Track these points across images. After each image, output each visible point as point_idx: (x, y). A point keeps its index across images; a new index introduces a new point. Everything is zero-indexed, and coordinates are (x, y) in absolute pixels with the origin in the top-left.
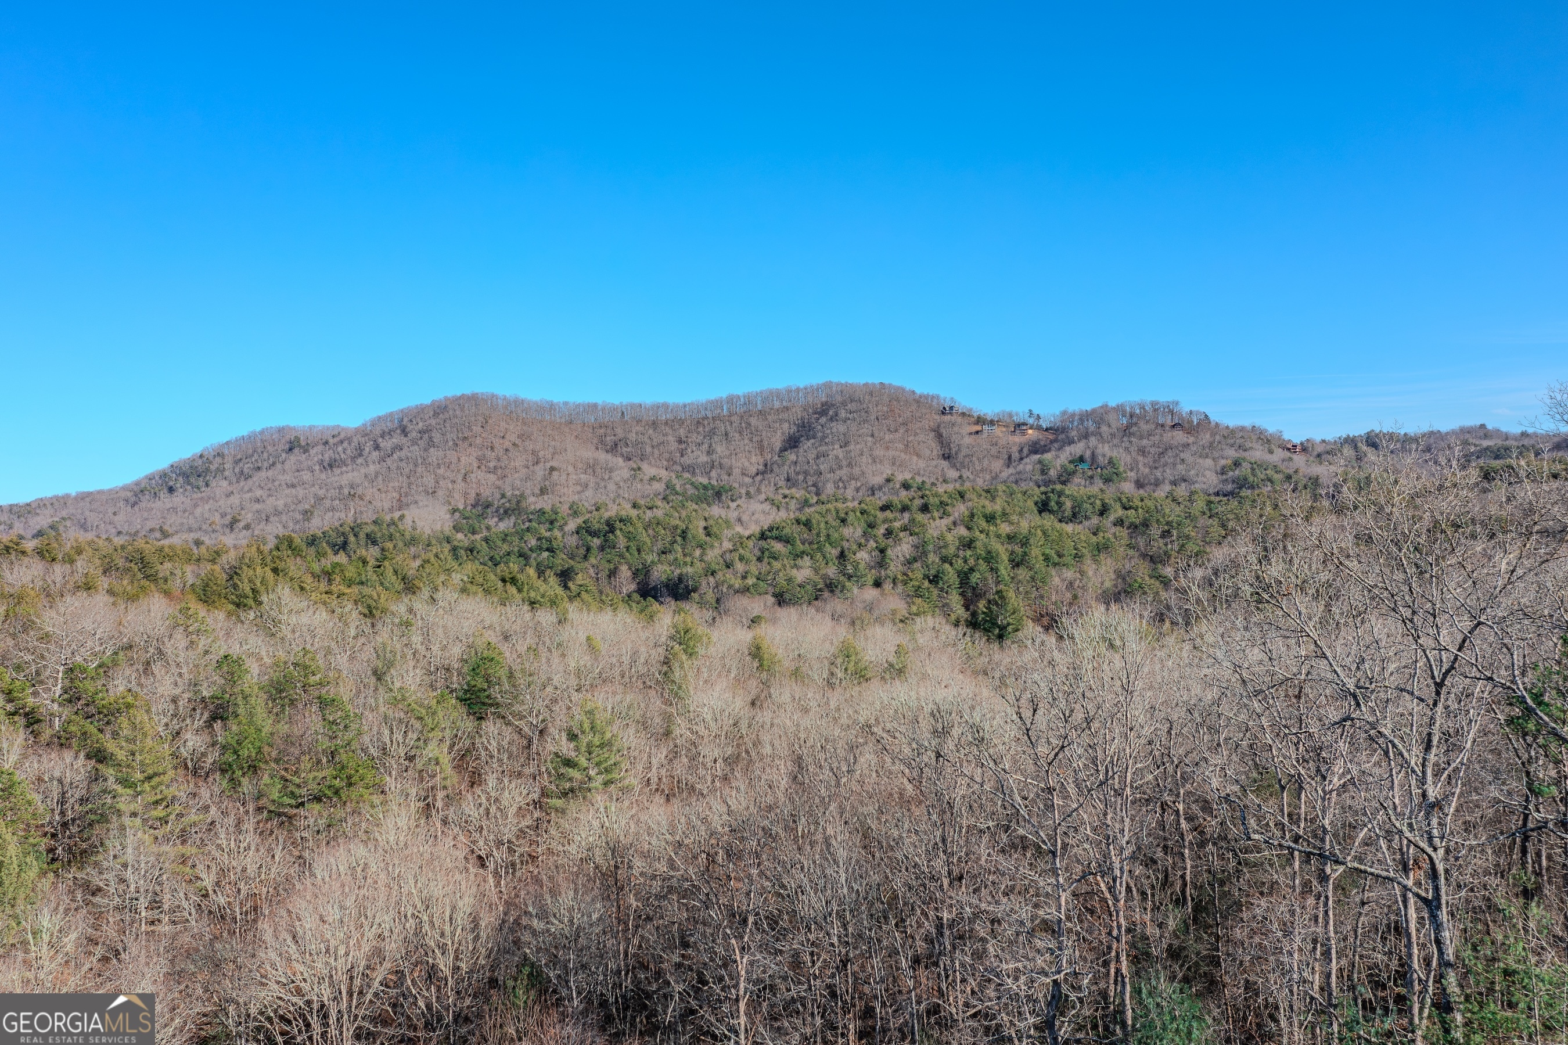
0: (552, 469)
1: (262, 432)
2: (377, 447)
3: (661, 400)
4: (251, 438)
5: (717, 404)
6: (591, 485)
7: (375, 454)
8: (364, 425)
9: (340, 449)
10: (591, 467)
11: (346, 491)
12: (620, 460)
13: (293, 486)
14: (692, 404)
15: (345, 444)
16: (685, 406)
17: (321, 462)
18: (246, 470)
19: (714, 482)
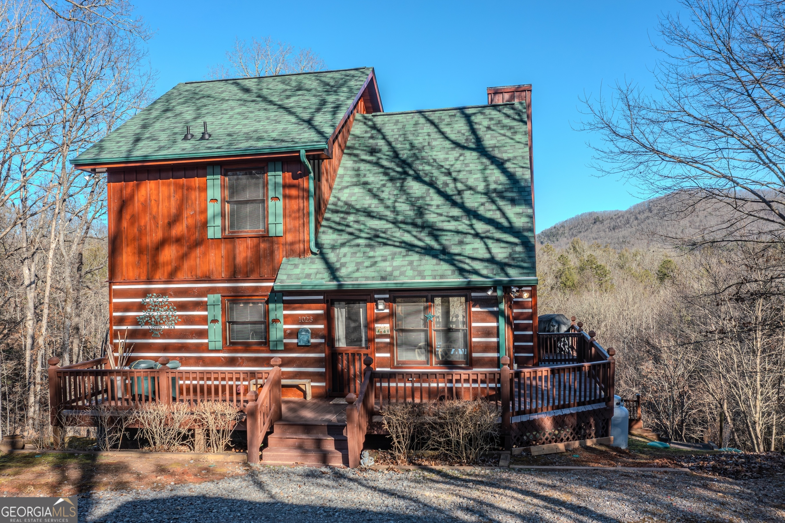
1: (582, 215)
2: (637, 219)
4: (577, 218)
7: (636, 222)
8: (630, 209)
9: (618, 220)
11: (621, 240)
13: (596, 239)
15: (621, 218)
17: (609, 228)
18: (574, 233)
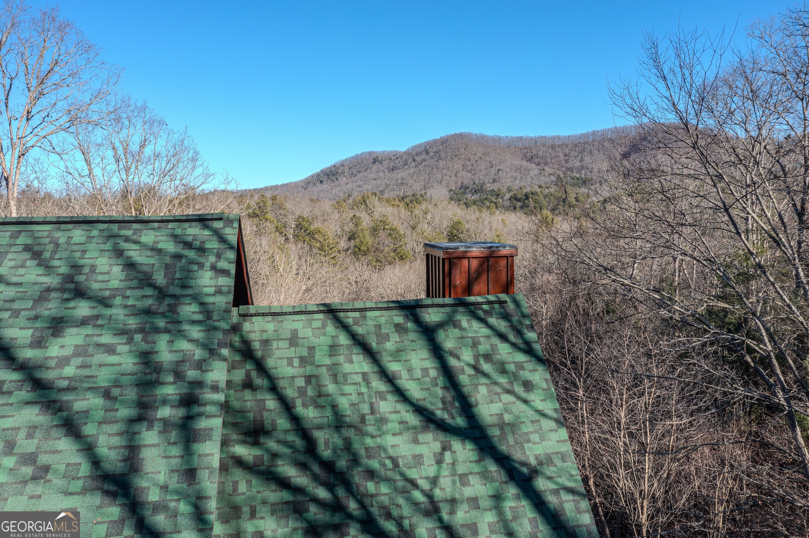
0: (499, 170)
1: (361, 154)
2: (414, 160)
3: (556, 134)
4: (356, 157)
5: (586, 135)
6: (519, 178)
7: (413, 164)
8: (408, 150)
9: (397, 161)
10: (519, 169)
11: (400, 182)
12: (534, 165)
13: (375, 179)
14: (573, 136)
15: (399, 159)
16: (569, 137)
17: (388, 168)
18: (354, 173)
19: (583, 176)
